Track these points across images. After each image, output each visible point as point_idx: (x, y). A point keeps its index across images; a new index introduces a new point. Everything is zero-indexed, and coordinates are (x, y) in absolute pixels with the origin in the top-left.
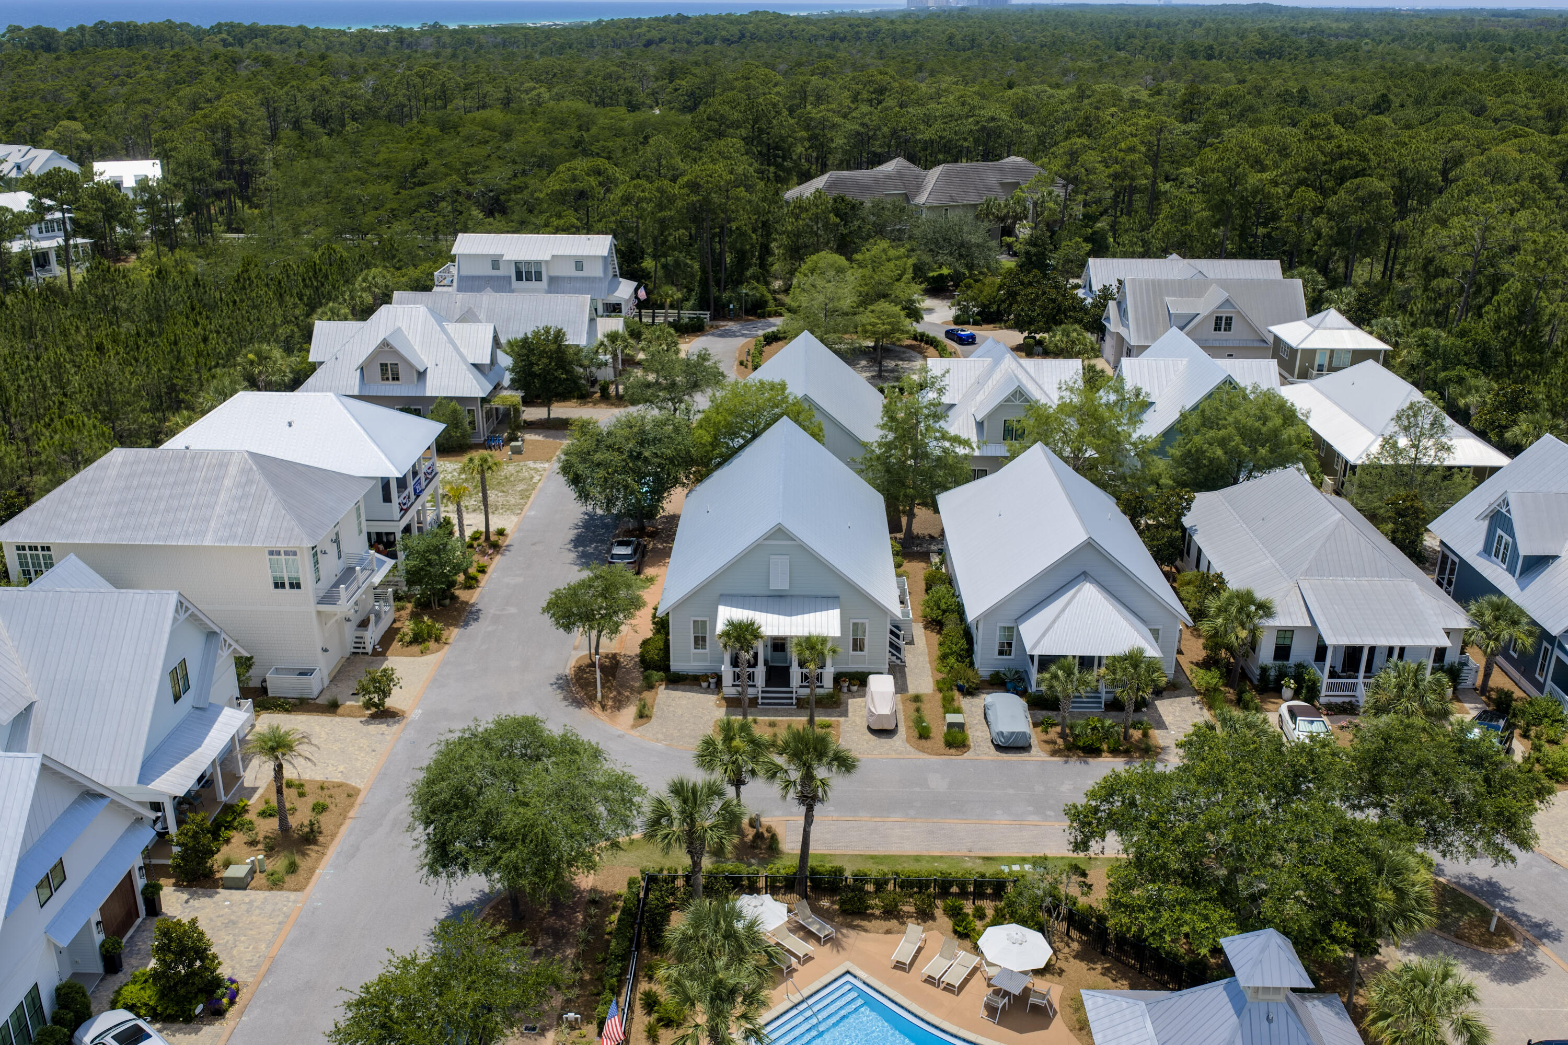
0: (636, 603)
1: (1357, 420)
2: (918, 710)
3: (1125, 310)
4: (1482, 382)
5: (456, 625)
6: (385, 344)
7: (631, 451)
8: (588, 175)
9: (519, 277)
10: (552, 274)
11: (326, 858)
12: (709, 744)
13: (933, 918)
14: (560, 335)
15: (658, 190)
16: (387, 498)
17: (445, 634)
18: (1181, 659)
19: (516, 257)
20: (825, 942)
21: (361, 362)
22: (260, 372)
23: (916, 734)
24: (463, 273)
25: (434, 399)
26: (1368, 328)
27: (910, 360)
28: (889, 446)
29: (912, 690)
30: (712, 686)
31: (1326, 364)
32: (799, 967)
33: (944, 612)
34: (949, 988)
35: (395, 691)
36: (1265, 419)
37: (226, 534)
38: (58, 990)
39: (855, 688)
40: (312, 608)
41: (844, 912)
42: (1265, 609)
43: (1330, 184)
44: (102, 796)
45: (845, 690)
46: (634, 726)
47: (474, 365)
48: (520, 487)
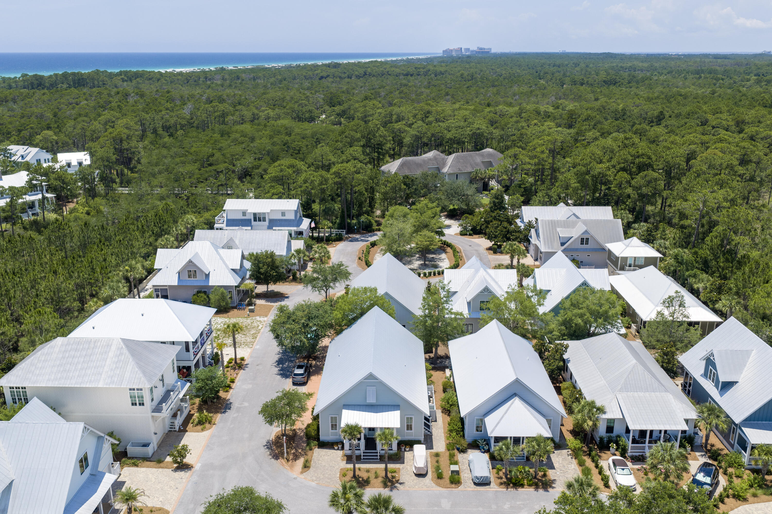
0: (303, 409)
1: (647, 297)
2: (437, 462)
3: (539, 233)
4: (705, 276)
5: (220, 413)
6: (190, 261)
7: (303, 323)
8: (288, 168)
9: (255, 220)
10: (271, 218)
12: (335, 495)
14: (272, 254)
15: (321, 176)
16: (187, 350)
17: (214, 419)
18: (563, 429)
19: (254, 211)
21: (179, 269)
22: (131, 275)
23: (436, 476)
24: (229, 218)
25: (213, 287)
26: (652, 245)
27: (440, 254)
28: (426, 316)
29: (435, 449)
30: (340, 448)
31: (633, 263)
33: (451, 405)
35: (188, 455)
36: (601, 306)
37: (109, 381)
39: (408, 449)
40: (150, 414)
42: (601, 410)
43: (634, 170)
45: (403, 450)
46: (302, 473)
47: (232, 270)
48: (253, 332)
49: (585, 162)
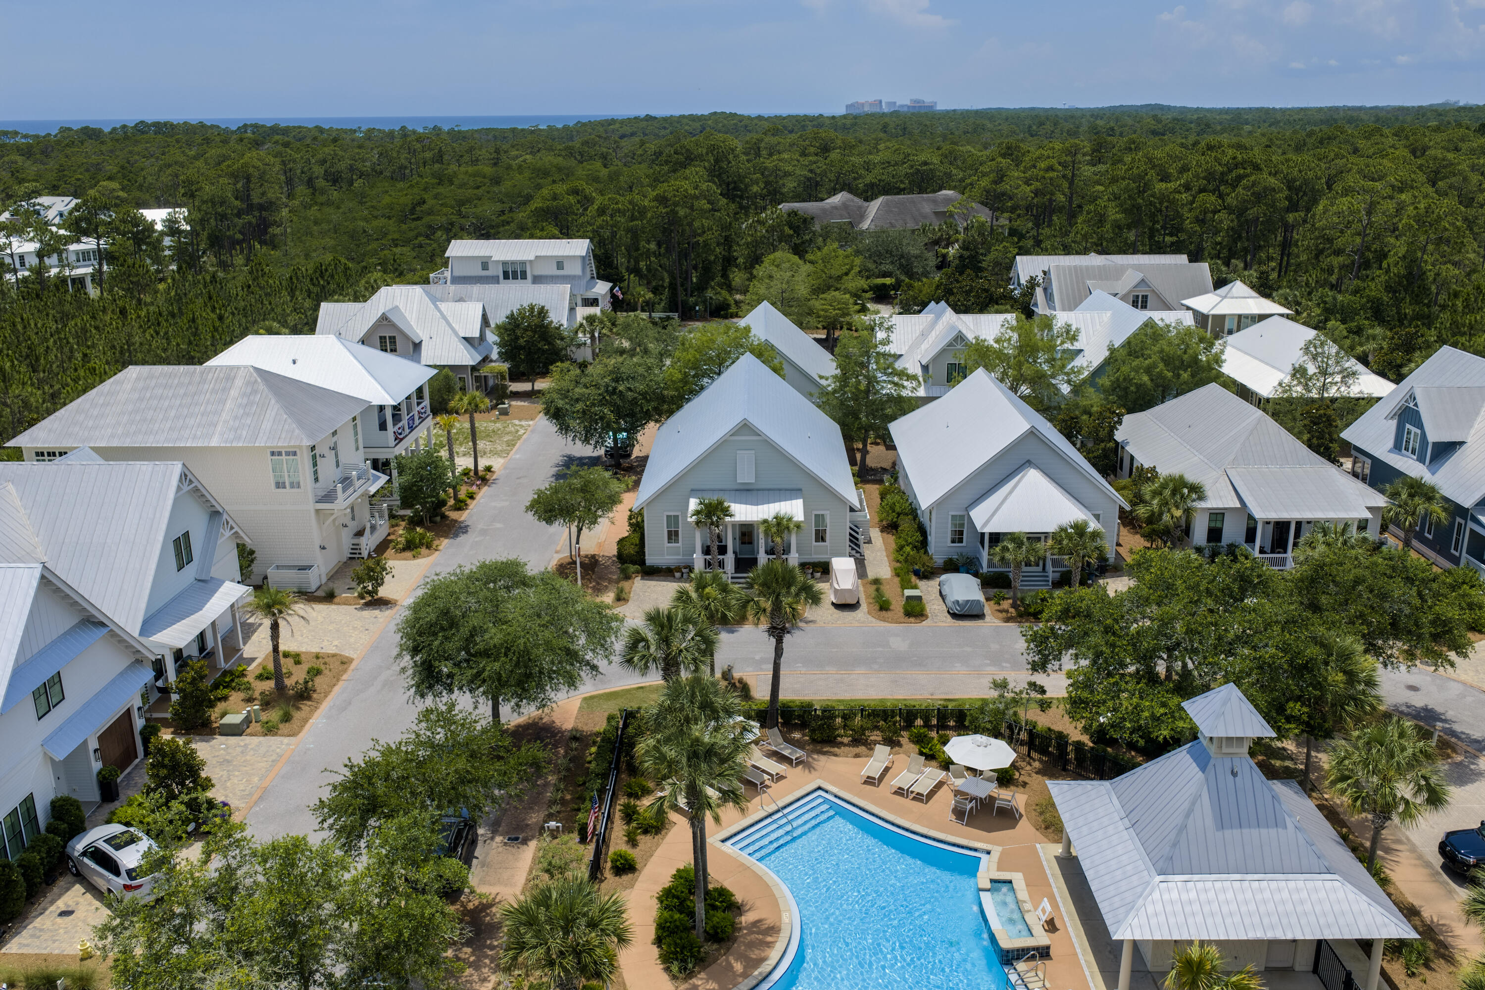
0: (614, 503)
1: (1267, 364)
2: (877, 590)
3: (1051, 294)
4: (1378, 330)
5: (446, 537)
6: (384, 318)
9: (506, 276)
10: (537, 273)
11: (319, 712)
12: (682, 593)
13: (899, 744)
14: (543, 312)
15: (630, 202)
16: (383, 426)
17: (436, 543)
18: (1120, 550)
19: (503, 258)
20: (797, 764)
21: (362, 336)
23: (877, 607)
24: (456, 274)
26: (1270, 298)
29: (871, 574)
30: (684, 574)
31: (1235, 328)
32: (773, 784)
33: (899, 514)
34: (918, 798)
37: (231, 437)
38: (53, 803)
39: (818, 575)
40: (311, 506)
41: (814, 741)
42: (1197, 490)
44: (103, 625)
45: (811, 576)
47: (465, 338)
48: (507, 438)
49: (1135, 171)
